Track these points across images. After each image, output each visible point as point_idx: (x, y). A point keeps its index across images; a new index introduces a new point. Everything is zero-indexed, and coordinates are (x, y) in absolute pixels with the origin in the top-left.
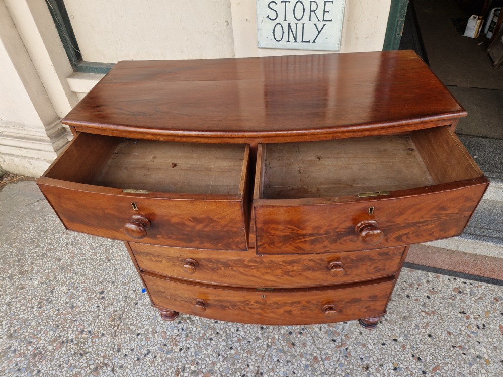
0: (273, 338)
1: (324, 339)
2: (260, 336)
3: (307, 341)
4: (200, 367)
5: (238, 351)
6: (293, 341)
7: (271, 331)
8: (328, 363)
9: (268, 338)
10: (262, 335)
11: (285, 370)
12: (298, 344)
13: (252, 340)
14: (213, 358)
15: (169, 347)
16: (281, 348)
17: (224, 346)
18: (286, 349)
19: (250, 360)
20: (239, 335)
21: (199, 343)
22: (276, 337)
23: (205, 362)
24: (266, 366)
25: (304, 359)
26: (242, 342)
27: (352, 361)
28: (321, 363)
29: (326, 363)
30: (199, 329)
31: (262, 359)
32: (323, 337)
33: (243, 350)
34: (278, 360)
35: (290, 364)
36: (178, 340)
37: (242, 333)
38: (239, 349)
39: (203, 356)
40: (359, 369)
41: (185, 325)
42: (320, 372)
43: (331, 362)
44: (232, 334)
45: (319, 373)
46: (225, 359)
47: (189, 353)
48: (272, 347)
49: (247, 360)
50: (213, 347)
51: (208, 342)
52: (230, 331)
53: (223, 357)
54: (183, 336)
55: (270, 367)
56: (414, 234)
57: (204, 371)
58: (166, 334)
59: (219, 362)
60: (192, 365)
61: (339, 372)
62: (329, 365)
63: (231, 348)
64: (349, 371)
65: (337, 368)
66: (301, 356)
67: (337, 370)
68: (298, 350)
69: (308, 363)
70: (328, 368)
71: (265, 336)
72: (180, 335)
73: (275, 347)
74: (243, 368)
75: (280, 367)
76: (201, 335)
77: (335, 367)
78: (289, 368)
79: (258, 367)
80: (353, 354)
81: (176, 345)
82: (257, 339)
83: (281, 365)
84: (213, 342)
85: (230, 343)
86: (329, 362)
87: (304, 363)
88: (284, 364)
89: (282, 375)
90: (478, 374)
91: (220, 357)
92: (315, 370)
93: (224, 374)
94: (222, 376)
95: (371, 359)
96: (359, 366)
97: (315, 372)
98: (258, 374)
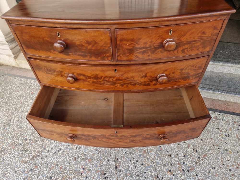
4: (86, 156)
8: (151, 154)
11: (129, 157)
14: (93, 152)
15: (71, 147)
19: (112, 153)
23: (89, 154)
24: (120, 155)
25: (139, 152)
27: (163, 152)
28: (147, 153)
29: (150, 153)
31: (118, 152)
34: (126, 152)
35: (132, 154)
39: (88, 151)
42: (147, 158)
43: (152, 153)
45: (146, 158)
47: (81, 150)
49: (110, 152)
53: (98, 151)
55: (122, 156)
56: (190, 49)
57: (89, 158)
59: (96, 153)
60: (82, 155)
61: (157, 158)
62: (151, 155)
64: (161, 157)
65: (155, 156)
66: (138, 150)
67: (155, 157)
69: (141, 154)
70: (151, 156)
74: (108, 156)
77: (154, 155)
78: (131, 156)
79: (116, 156)
80: (163, 149)
81: (74, 146)
83: (127, 154)
86: (151, 153)
87: (139, 153)
88: (129, 154)
89: (128, 159)
90: (226, 158)
91: (96, 151)
92: (144, 157)
93: (98, 159)
94: (97, 160)
95: (172, 151)
96: (166, 155)
97: (144, 158)
98: (116, 159)
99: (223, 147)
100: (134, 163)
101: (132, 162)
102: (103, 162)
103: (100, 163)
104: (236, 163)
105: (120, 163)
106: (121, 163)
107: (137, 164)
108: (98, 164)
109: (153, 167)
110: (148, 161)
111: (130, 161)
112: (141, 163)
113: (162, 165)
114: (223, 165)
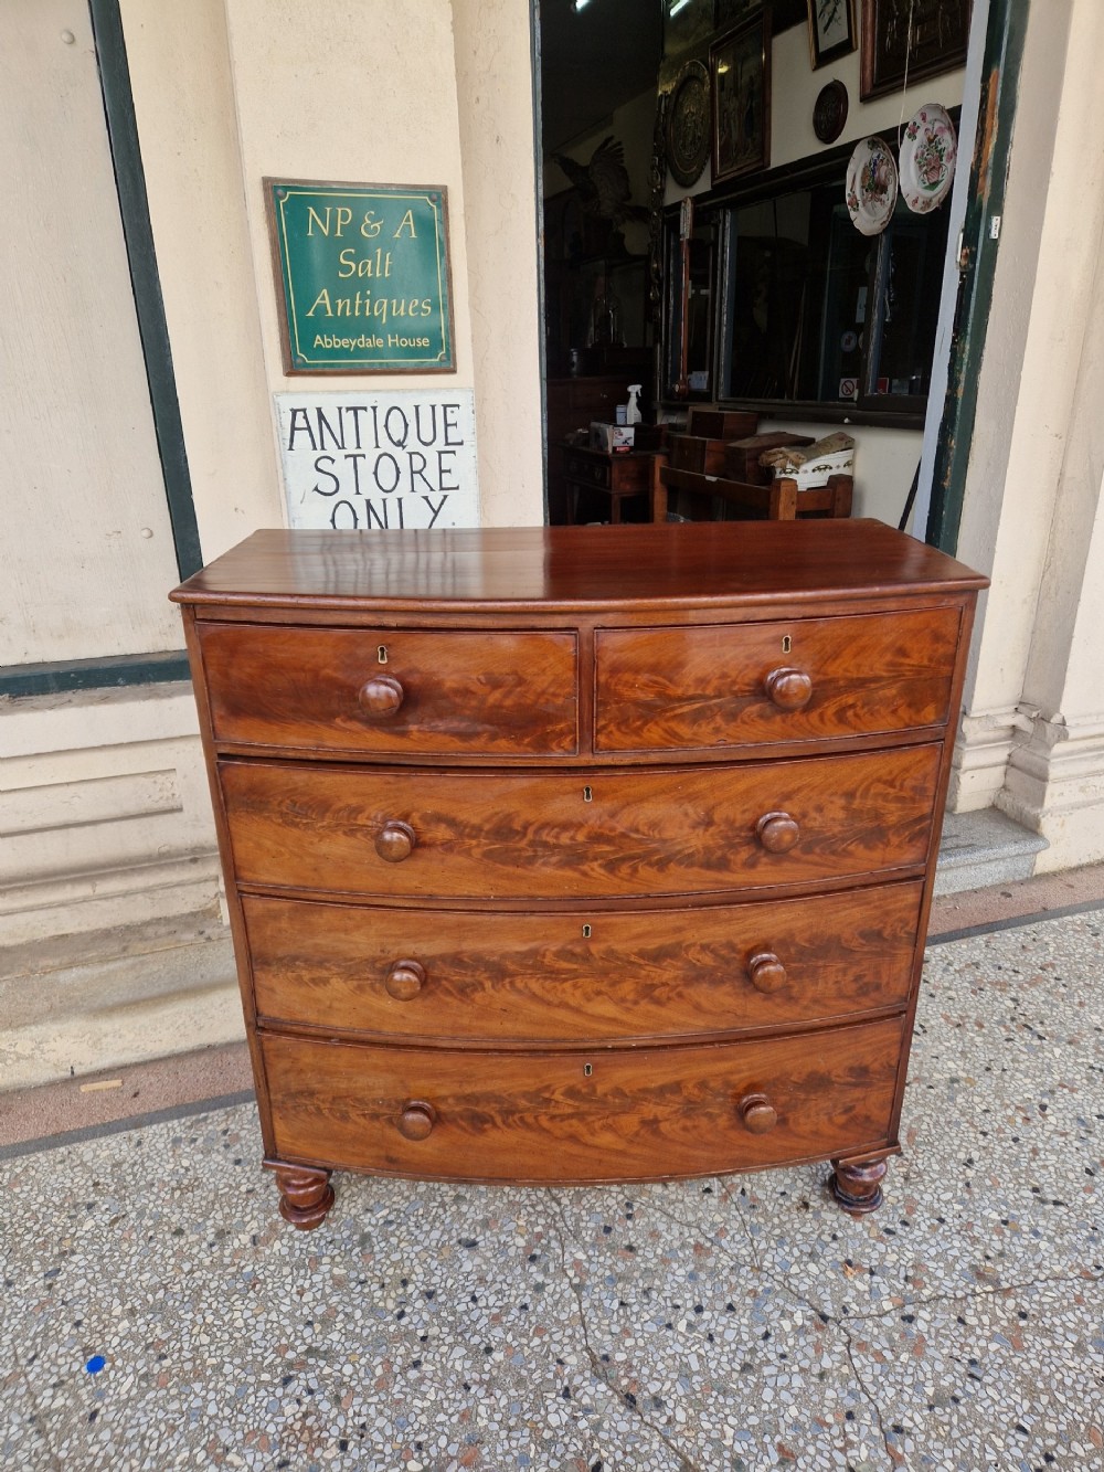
0: (577, 1264)
1: (686, 1199)
2: (540, 1278)
3: (654, 1224)
4: (433, 1451)
5: (509, 1346)
6: (626, 1243)
7: (559, 1251)
8: (729, 1242)
9: (564, 1271)
10: (545, 1271)
11: (652, 1313)
12: (640, 1241)
13: (527, 1300)
14: (456, 1404)
15: (300, 1462)
16: (608, 1273)
17: (464, 1358)
18: (620, 1268)
19: (555, 1348)
20: (487, 1307)
21: (388, 1393)
22: (581, 1256)
23: (439, 1429)
24: (603, 1332)
25: (675, 1266)
26: (504, 1319)
27: (770, 1208)
28: (715, 1249)
29: (724, 1242)
30: (363, 1361)
31: (583, 1325)
32: (680, 1197)
33: (522, 1336)
34: (622, 1304)
35: (654, 1294)
36: (316, 1426)
37: (492, 1300)
38: (509, 1338)
39: (423, 1419)
40: (794, 1216)
41: (311, 1375)
42: (727, 1270)
43: (733, 1237)
44: (465, 1318)
45: (725, 1272)
46: (490, 1385)
47: (376, 1437)
48: (588, 1283)
49: (549, 1350)
50: (436, 1379)
51: (413, 1374)
52: (454, 1313)
53: (481, 1383)
54: (325, 1406)
55: (616, 1329)
57: (453, 1449)
58: (265, 1434)
59: (477, 1401)
60: (406, 1462)
61: (763, 1245)
62: (733, 1245)
63: (489, 1350)
64: (777, 1231)
65: (752, 1240)
66: (664, 1261)
67: (755, 1243)
68: (649, 1256)
69: (691, 1267)
70: (736, 1251)
71: (552, 1270)
72: (312, 1409)
73: (595, 1280)
74: (550, 1376)
75: (637, 1313)
76: (379, 1371)
77: (747, 1241)
78: (659, 1303)
79: (587, 1349)
80: (760, 1194)
81: (321, 1442)
82: (539, 1288)
83: (636, 1308)
84: (426, 1367)
85: (476, 1340)
86: (729, 1238)
87: (681, 1272)
88: (641, 1304)
89: (654, 1329)
90: (973, 1108)
91: (472, 1391)
92: (713, 1273)
93: (512, 1423)
94: (510, 1429)
95: (800, 1184)
96: (788, 1209)
97: (717, 1275)
98: (600, 1365)
99: (937, 1076)
100: (690, 1326)
101: (682, 1326)
102: (545, 1420)
103: (534, 1430)
104: (1013, 1107)
105: (631, 1366)
106: (635, 1362)
107: (710, 1321)
108: (528, 1445)
109: (778, 1288)
110: (742, 1282)
111: (669, 1326)
112: (720, 1306)
113: (805, 1259)
114: (985, 1134)
